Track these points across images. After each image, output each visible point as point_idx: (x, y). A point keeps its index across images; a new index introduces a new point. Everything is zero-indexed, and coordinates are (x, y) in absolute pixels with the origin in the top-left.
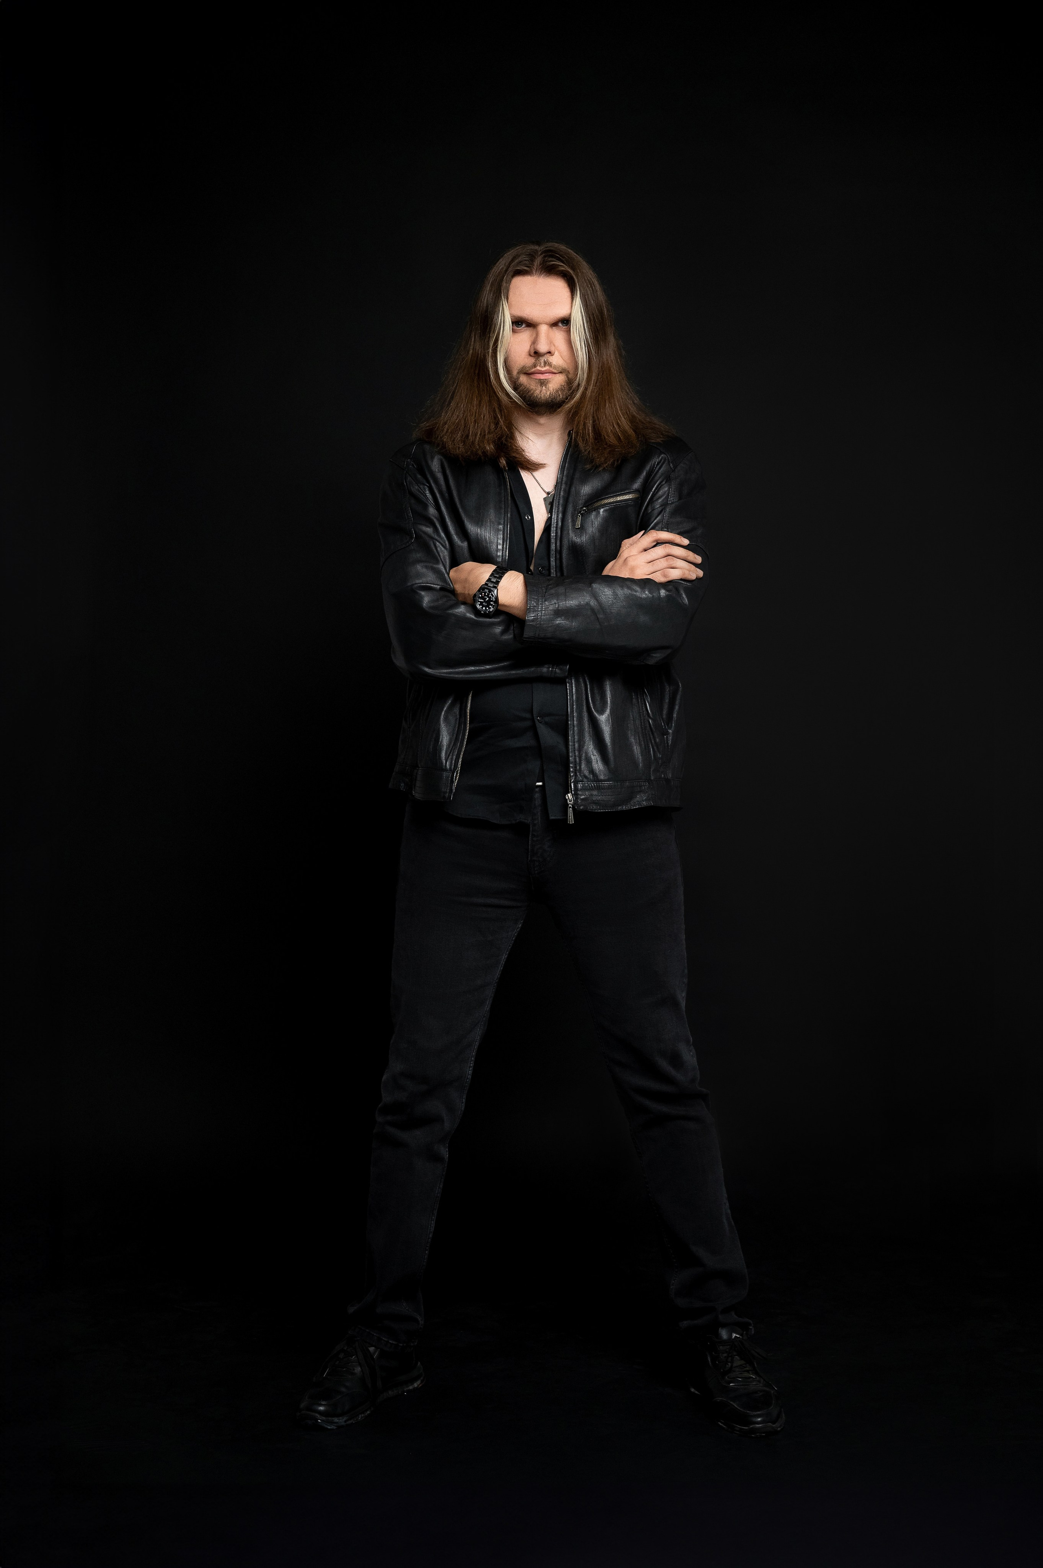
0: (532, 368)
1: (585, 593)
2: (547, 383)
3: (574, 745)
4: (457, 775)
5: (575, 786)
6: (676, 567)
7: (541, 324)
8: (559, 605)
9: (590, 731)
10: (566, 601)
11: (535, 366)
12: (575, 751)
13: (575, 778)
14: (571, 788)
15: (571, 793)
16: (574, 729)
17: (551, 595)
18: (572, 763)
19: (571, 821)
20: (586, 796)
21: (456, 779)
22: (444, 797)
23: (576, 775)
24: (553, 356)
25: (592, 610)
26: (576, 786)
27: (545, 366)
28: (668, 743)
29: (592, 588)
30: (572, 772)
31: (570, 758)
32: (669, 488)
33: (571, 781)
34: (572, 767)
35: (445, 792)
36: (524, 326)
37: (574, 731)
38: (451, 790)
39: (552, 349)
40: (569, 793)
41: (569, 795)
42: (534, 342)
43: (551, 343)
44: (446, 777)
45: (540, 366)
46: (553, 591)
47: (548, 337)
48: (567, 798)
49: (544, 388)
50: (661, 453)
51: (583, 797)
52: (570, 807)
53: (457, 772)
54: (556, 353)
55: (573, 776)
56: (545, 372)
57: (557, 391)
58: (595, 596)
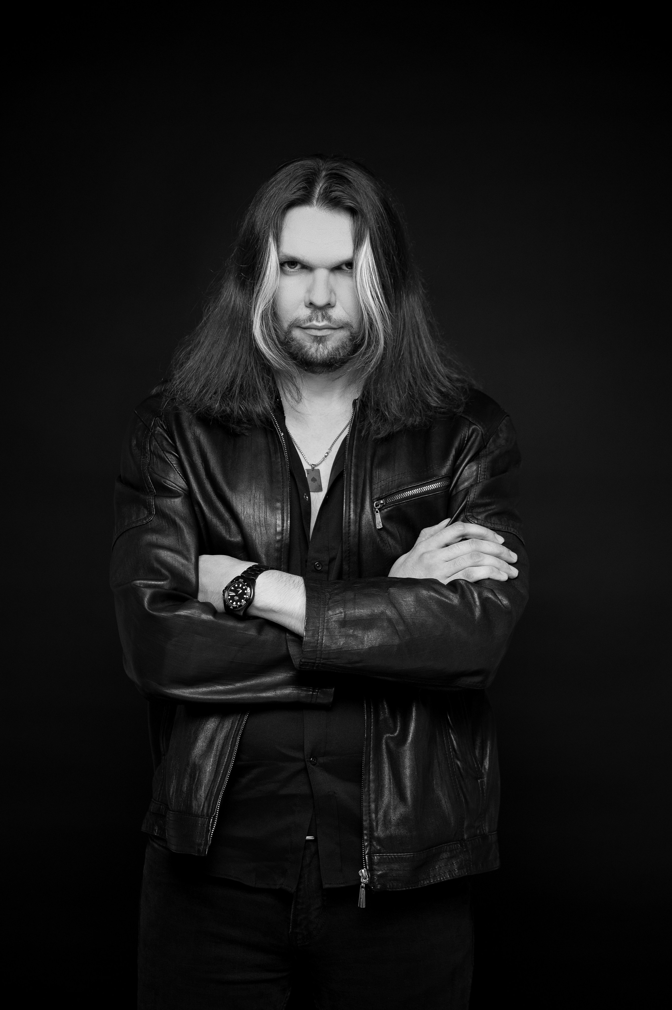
0: (307, 322)
1: (380, 600)
2: (325, 340)
3: (369, 806)
4: (213, 821)
5: (370, 859)
6: (484, 565)
7: (319, 267)
8: (345, 615)
9: (390, 788)
10: (355, 609)
11: (310, 320)
12: (370, 813)
13: (370, 850)
14: (365, 859)
15: (366, 868)
16: (369, 785)
17: (336, 602)
18: (366, 829)
19: (361, 904)
20: (384, 871)
21: (212, 827)
22: (199, 850)
23: (371, 845)
24: (334, 309)
25: (390, 620)
26: (372, 859)
27: (323, 320)
28: (483, 789)
29: (389, 594)
30: (367, 840)
31: (364, 823)
32: (478, 467)
33: (365, 852)
34: (366, 834)
35: (200, 845)
36: (297, 268)
37: (369, 788)
38: (206, 841)
39: (333, 300)
40: (363, 869)
41: (363, 871)
42: (309, 291)
43: (331, 291)
44: (201, 824)
45: (317, 320)
46: (338, 598)
47: (328, 283)
48: (361, 875)
49: (321, 345)
50: (471, 424)
51: (380, 873)
52: (362, 887)
53: (214, 817)
54: (338, 304)
55: (367, 846)
56: (323, 327)
57: (337, 349)
58: (393, 604)
